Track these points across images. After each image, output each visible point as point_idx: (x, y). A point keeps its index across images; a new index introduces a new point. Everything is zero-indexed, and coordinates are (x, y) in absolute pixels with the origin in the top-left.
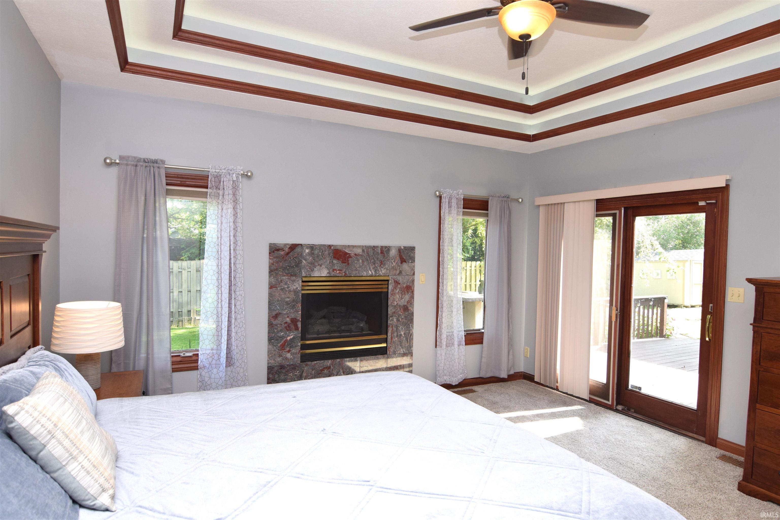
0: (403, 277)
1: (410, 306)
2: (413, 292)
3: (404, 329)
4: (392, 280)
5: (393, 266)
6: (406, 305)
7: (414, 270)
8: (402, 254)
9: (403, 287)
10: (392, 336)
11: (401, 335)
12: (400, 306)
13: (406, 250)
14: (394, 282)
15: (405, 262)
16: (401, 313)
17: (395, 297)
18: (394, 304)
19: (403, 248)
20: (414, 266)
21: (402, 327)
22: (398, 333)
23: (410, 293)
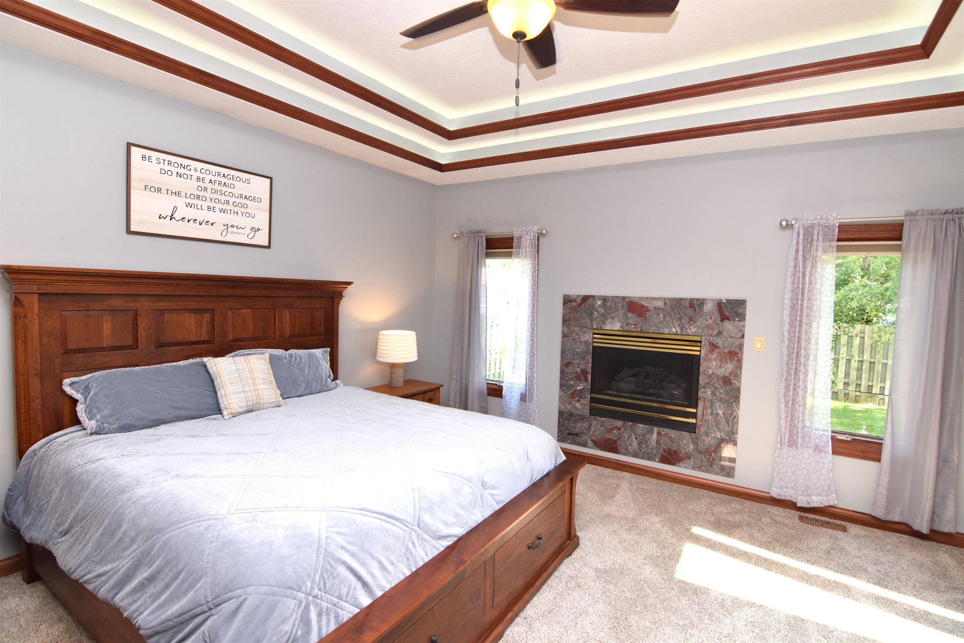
0: (724, 339)
1: (735, 379)
2: (740, 361)
3: (723, 407)
4: (706, 341)
5: (709, 325)
6: (727, 377)
7: (744, 331)
8: (723, 309)
9: (724, 353)
10: (703, 413)
11: (718, 414)
12: (717, 376)
13: (730, 304)
14: (710, 344)
15: (729, 320)
16: (720, 385)
17: (710, 364)
18: (708, 372)
19: (725, 301)
20: (744, 326)
21: (720, 404)
22: (712, 411)
23: (735, 362)
